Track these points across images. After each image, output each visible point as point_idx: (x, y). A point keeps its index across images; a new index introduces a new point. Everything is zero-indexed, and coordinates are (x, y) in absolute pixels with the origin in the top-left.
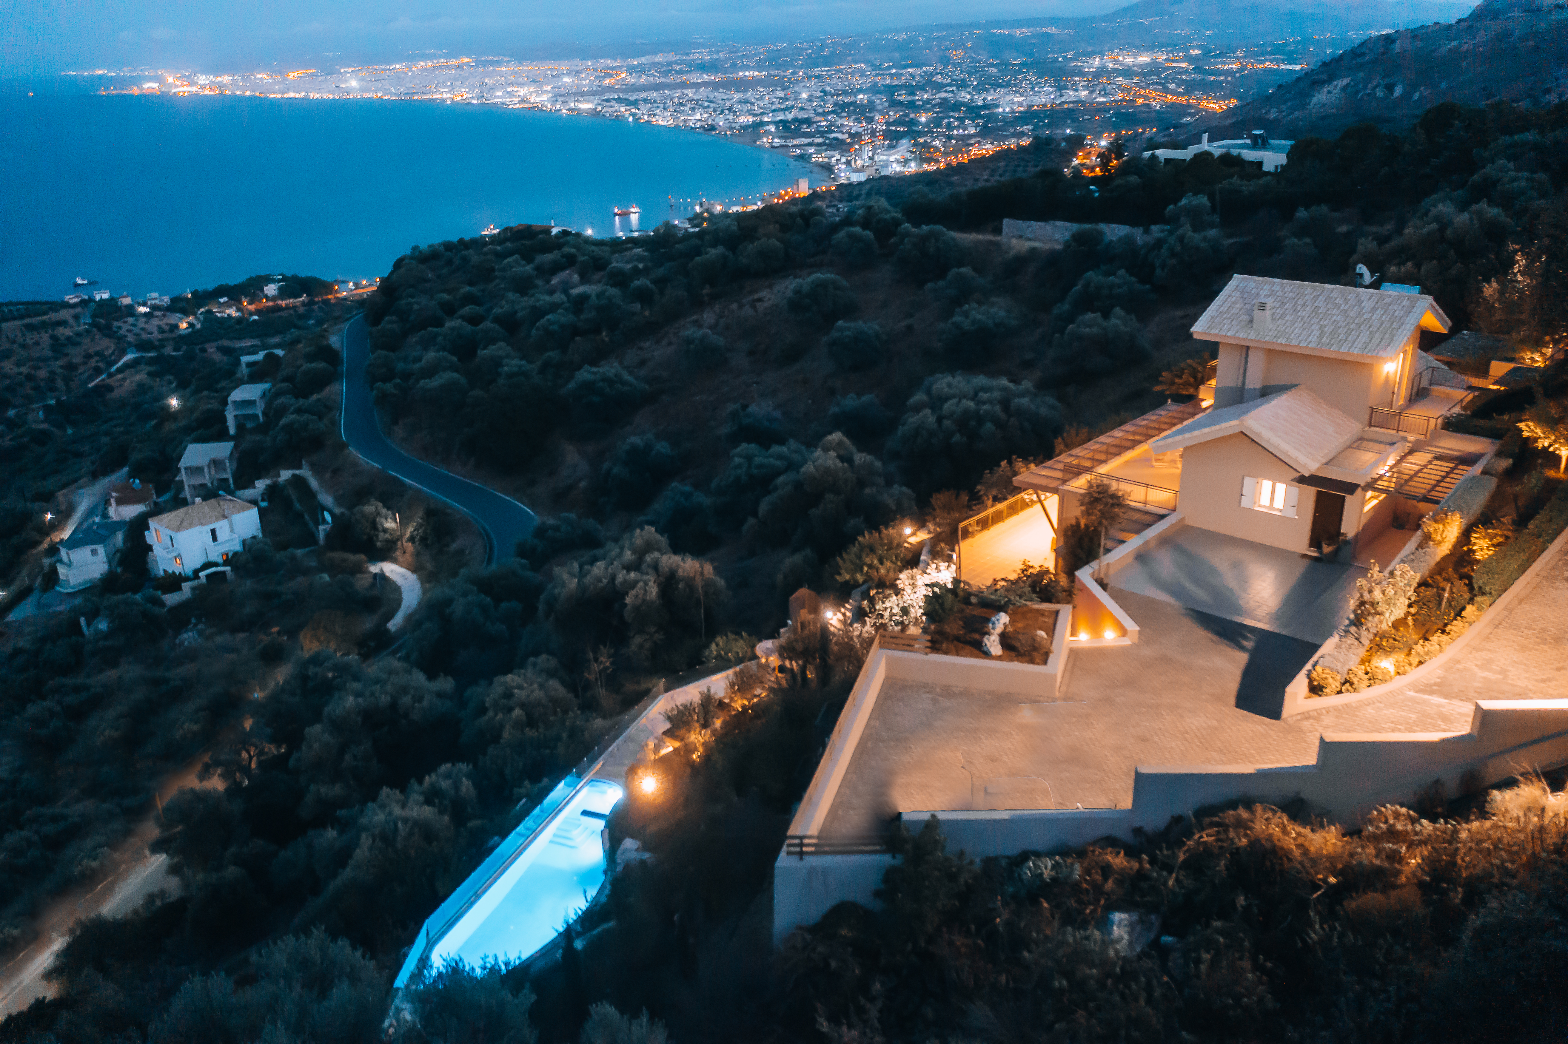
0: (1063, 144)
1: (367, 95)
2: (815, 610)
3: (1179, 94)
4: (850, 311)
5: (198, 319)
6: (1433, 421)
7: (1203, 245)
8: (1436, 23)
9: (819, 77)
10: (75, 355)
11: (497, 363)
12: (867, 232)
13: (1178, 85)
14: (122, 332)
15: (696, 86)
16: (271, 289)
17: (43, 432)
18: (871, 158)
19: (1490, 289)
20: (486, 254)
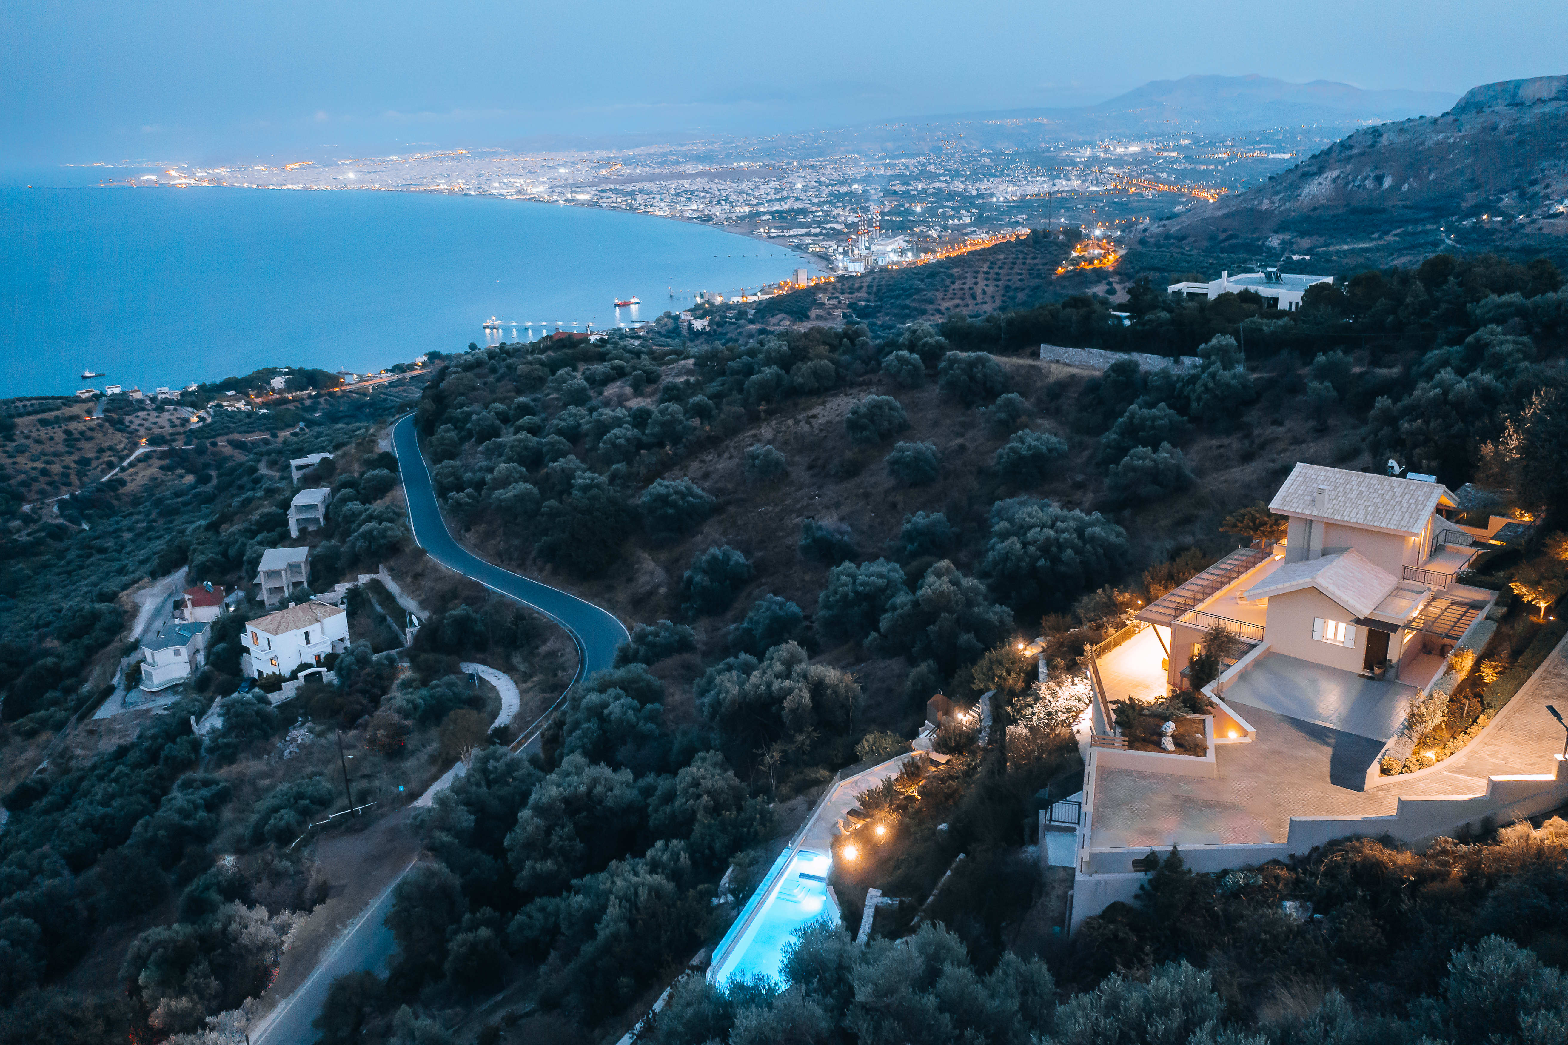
0: (1061, 237)
1: (366, 186)
2: (948, 712)
3: (1170, 183)
4: (903, 429)
5: (208, 412)
6: (1449, 577)
7: (1233, 382)
8: (1421, 117)
9: (812, 167)
10: (88, 450)
11: (568, 476)
12: (915, 356)
13: (1169, 174)
14: (133, 427)
15: (692, 176)
16: (278, 382)
17: (59, 527)
18: (868, 248)
19: (1487, 449)
20: (531, 363)
